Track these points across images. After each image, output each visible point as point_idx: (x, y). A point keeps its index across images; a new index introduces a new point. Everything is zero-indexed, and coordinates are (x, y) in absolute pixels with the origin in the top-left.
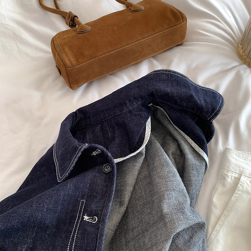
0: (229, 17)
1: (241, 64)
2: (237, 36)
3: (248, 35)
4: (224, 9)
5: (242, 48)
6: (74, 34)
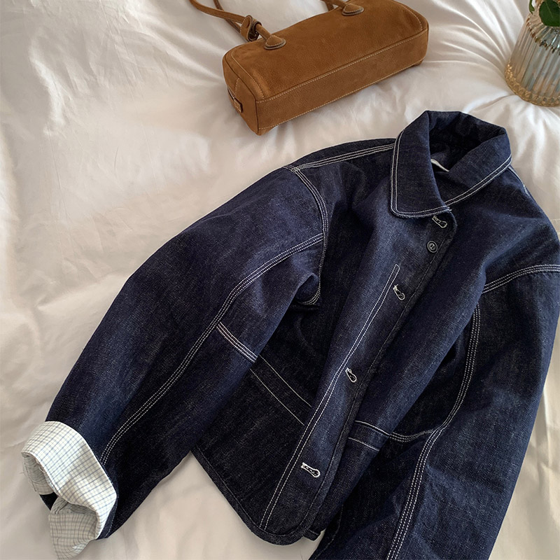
0: (492, 22)
1: (511, 95)
2: (505, 50)
3: (522, 50)
5: (512, 70)
6: (259, 50)
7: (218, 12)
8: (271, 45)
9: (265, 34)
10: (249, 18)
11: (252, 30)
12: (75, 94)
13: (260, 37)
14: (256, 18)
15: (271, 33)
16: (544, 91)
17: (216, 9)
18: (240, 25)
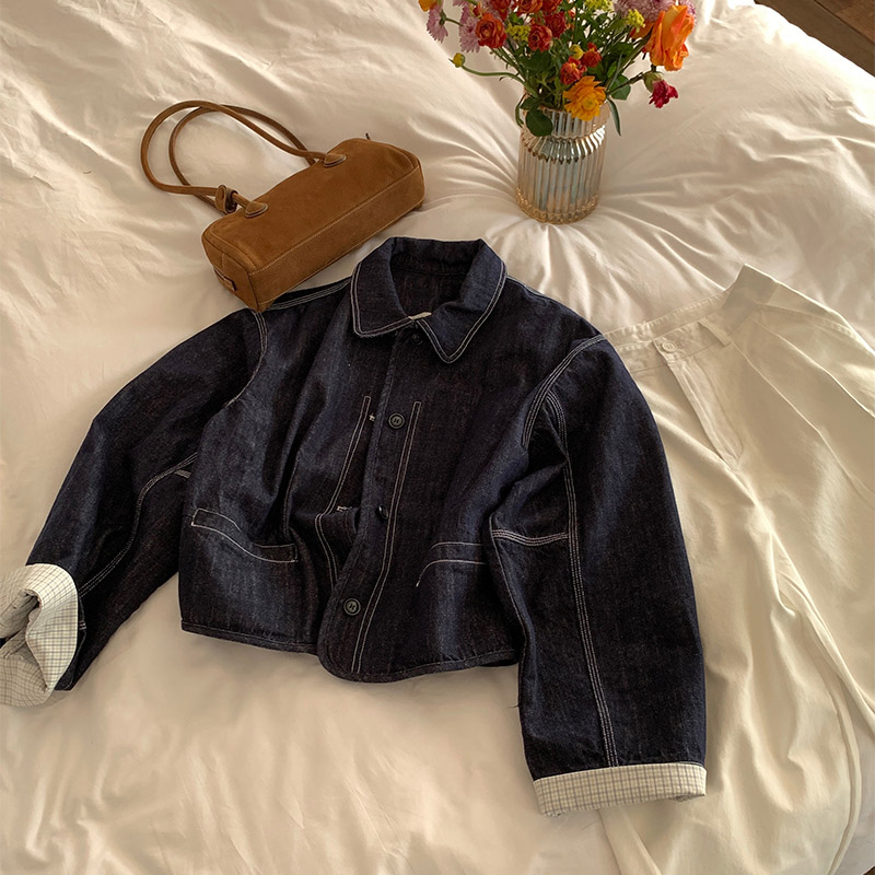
1: (526, 219)
2: (510, 172)
4: (478, 133)
6: (240, 220)
7: (185, 188)
8: (253, 212)
9: (244, 203)
10: (222, 188)
11: (227, 201)
12: (40, 311)
13: (239, 207)
14: (230, 186)
15: (251, 200)
16: (558, 208)
17: (181, 185)
18: (213, 198)
